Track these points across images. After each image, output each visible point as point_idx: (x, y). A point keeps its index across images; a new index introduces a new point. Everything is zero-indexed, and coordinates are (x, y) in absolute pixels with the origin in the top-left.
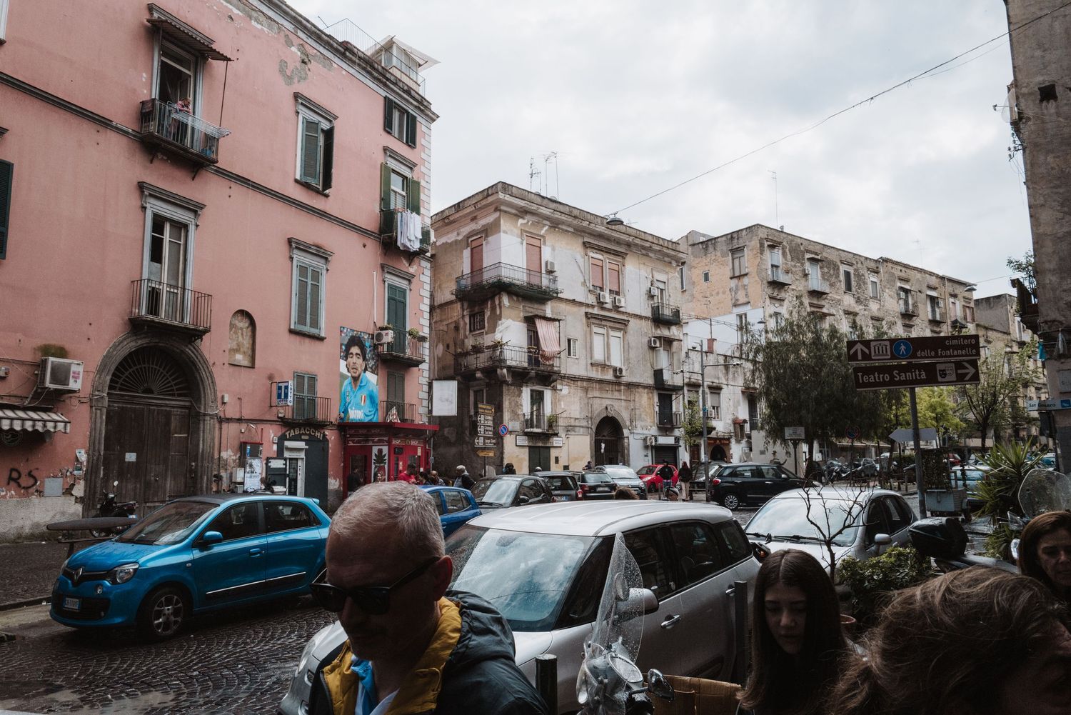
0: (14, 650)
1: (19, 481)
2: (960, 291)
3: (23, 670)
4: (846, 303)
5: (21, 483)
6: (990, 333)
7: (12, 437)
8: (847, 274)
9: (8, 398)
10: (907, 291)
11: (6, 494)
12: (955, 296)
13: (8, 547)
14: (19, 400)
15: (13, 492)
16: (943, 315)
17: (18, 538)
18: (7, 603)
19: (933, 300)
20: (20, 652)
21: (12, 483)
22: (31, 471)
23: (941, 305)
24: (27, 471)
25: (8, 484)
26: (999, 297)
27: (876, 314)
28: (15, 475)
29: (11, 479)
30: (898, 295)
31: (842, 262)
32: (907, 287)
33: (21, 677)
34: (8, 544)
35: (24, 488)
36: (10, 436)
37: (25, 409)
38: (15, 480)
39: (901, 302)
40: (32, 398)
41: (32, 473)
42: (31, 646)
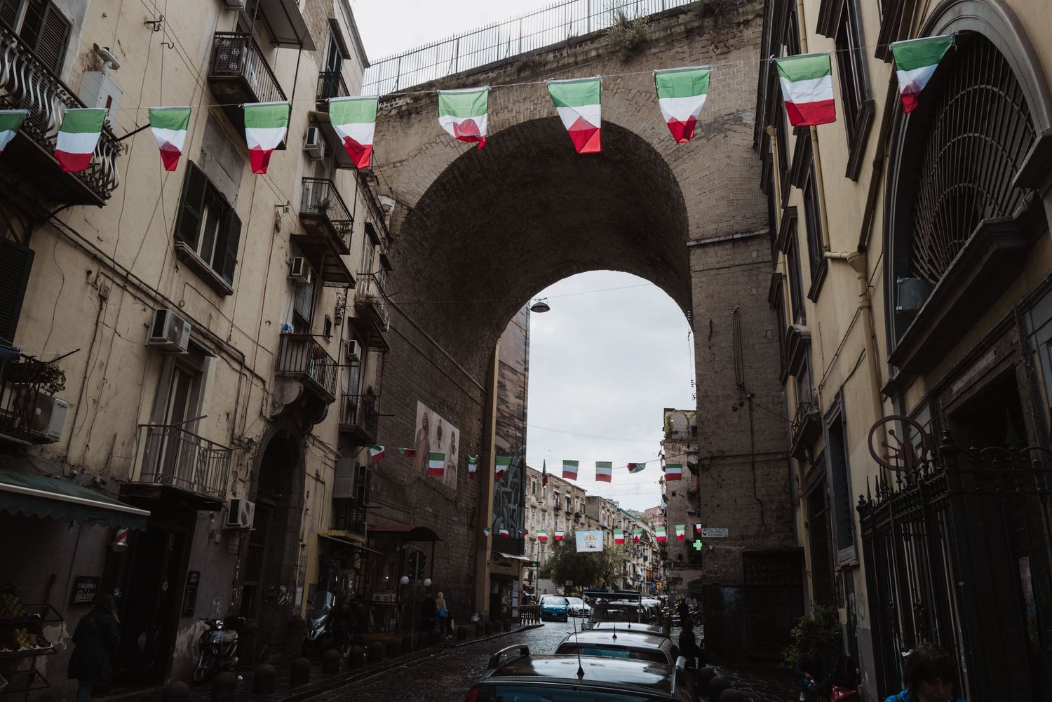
2: (580, 494)
4: (532, 501)
6: (591, 521)
8: (534, 483)
10: (557, 494)
12: (577, 497)
16: (572, 509)
19: (568, 499)
23: (572, 503)
26: (594, 498)
27: (544, 507)
30: (554, 496)
31: (532, 476)
32: (558, 491)
39: (555, 501)
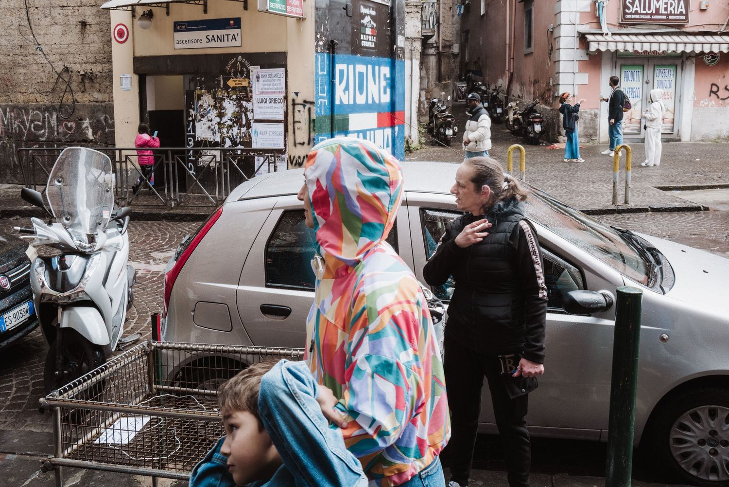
0: (707, 217)
1: (717, 93)
3: (711, 232)
5: (719, 96)
7: (712, 58)
9: (708, 26)
11: (709, 104)
13: (711, 145)
14: (717, 27)
15: (713, 102)
17: (718, 138)
18: (706, 185)
20: (711, 219)
21: (712, 95)
22: (727, 86)
24: (724, 87)
25: (710, 96)
28: (715, 89)
29: (711, 92)
33: (711, 236)
34: (710, 143)
35: (722, 99)
36: (710, 57)
37: (722, 34)
38: (715, 93)
40: (727, 25)
41: (728, 88)
42: (720, 217)
